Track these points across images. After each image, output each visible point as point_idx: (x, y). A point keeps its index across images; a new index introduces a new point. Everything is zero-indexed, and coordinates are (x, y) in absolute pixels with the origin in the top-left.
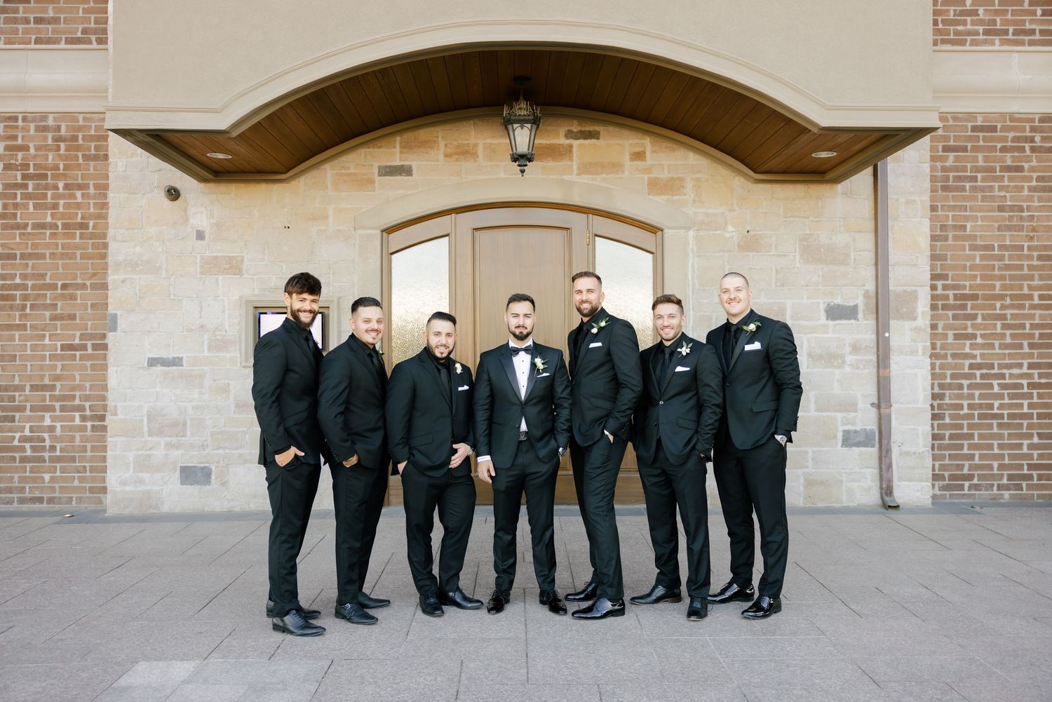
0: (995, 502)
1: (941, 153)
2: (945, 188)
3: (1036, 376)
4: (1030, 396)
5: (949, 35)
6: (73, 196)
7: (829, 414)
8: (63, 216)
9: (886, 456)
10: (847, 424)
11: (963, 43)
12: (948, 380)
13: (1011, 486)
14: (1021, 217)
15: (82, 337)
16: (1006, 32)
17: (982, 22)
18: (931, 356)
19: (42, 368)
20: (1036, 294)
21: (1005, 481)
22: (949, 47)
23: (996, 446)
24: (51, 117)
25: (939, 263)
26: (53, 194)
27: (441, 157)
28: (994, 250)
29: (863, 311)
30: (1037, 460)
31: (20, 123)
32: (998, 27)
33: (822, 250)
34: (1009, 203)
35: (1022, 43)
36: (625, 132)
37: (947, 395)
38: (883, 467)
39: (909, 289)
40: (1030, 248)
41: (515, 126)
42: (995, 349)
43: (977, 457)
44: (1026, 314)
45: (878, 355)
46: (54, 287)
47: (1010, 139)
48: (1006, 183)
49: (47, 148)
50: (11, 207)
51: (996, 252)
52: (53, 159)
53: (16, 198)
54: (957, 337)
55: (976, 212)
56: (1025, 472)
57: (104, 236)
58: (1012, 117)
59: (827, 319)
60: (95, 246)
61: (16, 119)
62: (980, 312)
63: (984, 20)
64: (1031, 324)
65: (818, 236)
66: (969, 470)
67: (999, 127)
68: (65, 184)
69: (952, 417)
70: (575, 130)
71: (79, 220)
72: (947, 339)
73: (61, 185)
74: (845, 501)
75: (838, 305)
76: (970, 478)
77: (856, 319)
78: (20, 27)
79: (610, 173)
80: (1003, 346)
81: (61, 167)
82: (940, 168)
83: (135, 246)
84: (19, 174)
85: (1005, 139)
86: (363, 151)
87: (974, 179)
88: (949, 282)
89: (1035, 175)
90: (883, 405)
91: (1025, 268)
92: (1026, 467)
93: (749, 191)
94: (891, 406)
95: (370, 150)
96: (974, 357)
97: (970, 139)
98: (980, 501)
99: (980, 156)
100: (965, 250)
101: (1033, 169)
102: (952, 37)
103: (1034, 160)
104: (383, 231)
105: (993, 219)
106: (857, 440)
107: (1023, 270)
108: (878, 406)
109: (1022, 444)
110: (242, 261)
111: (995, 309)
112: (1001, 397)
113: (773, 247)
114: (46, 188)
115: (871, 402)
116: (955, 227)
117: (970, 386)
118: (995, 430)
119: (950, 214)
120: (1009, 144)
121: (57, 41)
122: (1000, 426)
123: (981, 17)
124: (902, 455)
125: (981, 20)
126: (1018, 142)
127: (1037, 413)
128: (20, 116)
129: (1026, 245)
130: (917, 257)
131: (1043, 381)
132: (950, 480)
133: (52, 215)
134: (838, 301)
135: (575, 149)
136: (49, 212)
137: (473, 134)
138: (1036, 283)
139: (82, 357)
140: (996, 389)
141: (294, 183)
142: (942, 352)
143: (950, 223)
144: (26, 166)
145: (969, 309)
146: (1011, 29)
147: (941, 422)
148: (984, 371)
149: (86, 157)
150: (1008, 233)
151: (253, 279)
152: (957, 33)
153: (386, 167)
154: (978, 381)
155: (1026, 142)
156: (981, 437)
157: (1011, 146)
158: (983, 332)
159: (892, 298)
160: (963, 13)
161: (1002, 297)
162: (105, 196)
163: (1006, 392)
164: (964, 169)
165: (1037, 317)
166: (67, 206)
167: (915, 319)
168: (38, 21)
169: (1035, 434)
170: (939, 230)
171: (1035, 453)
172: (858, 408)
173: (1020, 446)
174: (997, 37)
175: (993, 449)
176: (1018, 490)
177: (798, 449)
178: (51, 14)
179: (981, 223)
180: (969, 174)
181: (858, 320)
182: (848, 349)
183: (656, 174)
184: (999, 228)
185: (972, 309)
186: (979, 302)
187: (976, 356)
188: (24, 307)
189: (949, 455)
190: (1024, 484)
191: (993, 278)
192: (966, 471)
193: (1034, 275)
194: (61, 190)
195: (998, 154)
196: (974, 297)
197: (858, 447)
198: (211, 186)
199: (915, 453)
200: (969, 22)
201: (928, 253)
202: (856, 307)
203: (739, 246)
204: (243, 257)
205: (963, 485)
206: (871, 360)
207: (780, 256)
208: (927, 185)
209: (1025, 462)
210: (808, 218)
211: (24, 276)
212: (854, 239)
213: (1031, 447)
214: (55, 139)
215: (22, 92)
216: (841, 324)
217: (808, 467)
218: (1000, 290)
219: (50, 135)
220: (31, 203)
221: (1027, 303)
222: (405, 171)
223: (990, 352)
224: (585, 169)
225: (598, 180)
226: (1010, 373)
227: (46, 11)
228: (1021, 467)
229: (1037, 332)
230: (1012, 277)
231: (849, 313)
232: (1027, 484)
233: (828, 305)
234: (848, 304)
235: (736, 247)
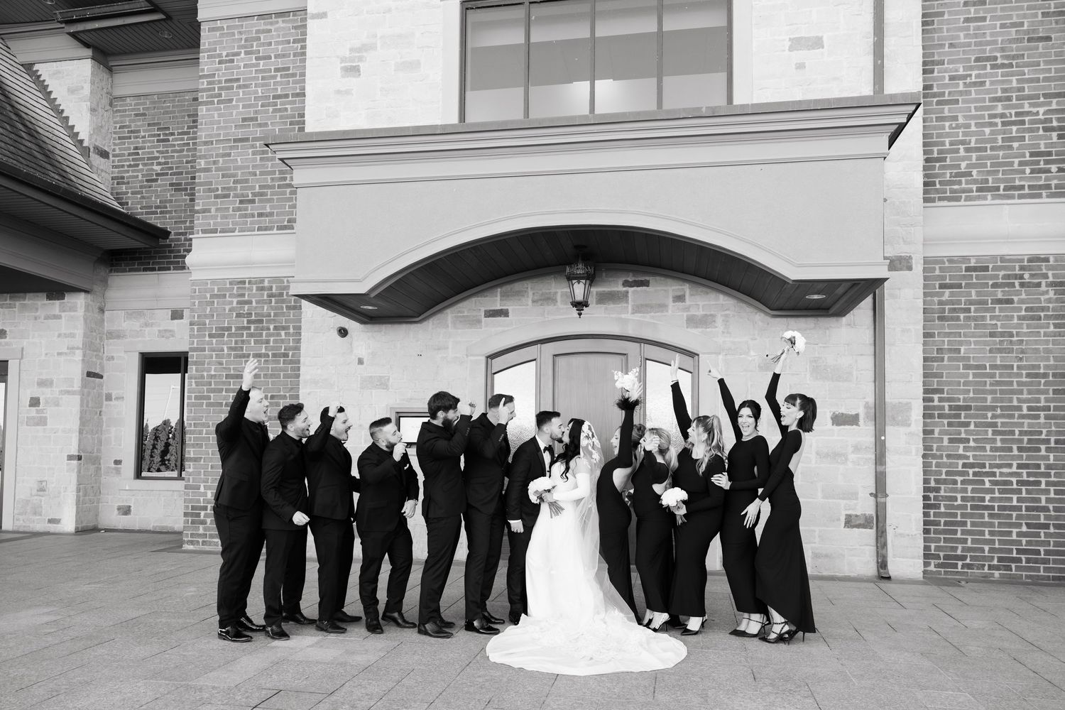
0: (986, 580)
1: (938, 290)
2: (941, 319)
3: (1025, 475)
4: (1020, 492)
5: (946, 193)
6: (279, 335)
7: (834, 501)
8: (273, 348)
9: (881, 537)
10: (849, 509)
11: (958, 199)
12: (944, 476)
13: (1001, 567)
14: (1011, 341)
16: (998, 189)
17: (975, 182)
18: (924, 456)
20: (1025, 406)
21: (995, 562)
22: (945, 203)
23: (987, 533)
24: (266, 280)
25: (936, 380)
26: (267, 333)
27: (530, 302)
28: (986, 369)
29: (864, 419)
30: (1025, 546)
31: (247, 285)
32: (990, 185)
33: (829, 370)
34: (999, 330)
35: (1012, 197)
36: (670, 281)
37: (943, 488)
38: (879, 545)
39: (904, 401)
40: (1019, 367)
41: (574, 281)
42: (986, 451)
43: (969, 541)
44: (1015, 423)
45: (876, 454)
47: (1000, 277)
48: (997, 314)
49: (263, 302)
50: (240, 343)
51: (988, 371)
52: (267, 310)
53: (243, 337)
54: (951, 441)
55: (969, 337)
56: (1014, 555)
57: (299, 362)
58: (1003, 259)
59: (833, 425)
60: (292, 369)
61: (244, 282)
62: (973, 420)
63: (978, 179)
64: (1019, 431)
65: (826, 359)
66: (962, 552)
67: (991, 267)
68: (275, 326)
69: (946, 507)
70: (631, 280)
71: (283, 351)
72: (943, 443)
73: (272, 327)
74: (846, 571)
75: (842, 414)
76: (963, 558)
77: (857, 424)
78: (249, 220)
79: (658, 312)
80: (993, 449)
81: (272, 314)
82: (936, 302)
83: (318, 369)
84: (245, 320)
85: (997, 277)
86: (473, 299)
87: (969, 310)
88: (945, 395)
89: (1024, 306)
90: (879, 495)
91: (1015, 383)
92: (1015, 552)
93: (768, 324)
94: (886, 496)
95: (479, 298)
96: (968, 457)
97: (964, 277)
98: (971, 578)
99: (973, 292)
100: (959, 369)
101: (1022, 301)
102: (948, 194)
103: (1024, 294)
104: (487, 357)
105: (985, 343)
106: (858, 522)
107: (1012, 385)
108: (876, 496)
109: (1011, 532)
110: (388, 379)
111: (987, 418)
112: (991, 491)
113: (788, 367)
114: (262, 329)
115: (870, 493)
116: (950, 350)
117: (963, 482)
118: (987, 519)
119: (946, 339)
120: (1001, 281)
121: (271, 228)
122: (991, 516)
123: (975, 177)
124: (896, 536)
125: (974, 179)
126: (1009, 279)
127: (1026, 506)
128: (247, 280)
129: (1015, 364)
130: (911, 375)
131: (1031, 479)
132: (944, 559)
133: (266, 348)
134: (843, 410)
135: (630, 294)
136: (264, 346)
137: (553, 285)
138: (1025, 396)
140: (987, 485)
141: (425, 323)
142: (938, 453)
143: (946, 347)
144: (250, 315)
145: (962, 417)
146: (1002, 187)
147: (937, 511)
148: (977, 470)
149: (289, 308)
150: (998, 355)
151: (396, 392)
152: (952, 191)
153: (490, 310)
154: (971, 477)
155: (1016, 279)
156: (973, 524)
157: (1002, 283)
158: (975, 437)
159: (888, 409)
160: (958, 175)
161: (993, 408)
162: (300, 334)
163: (996, 487)
164: (959, 302)
165: (1026, 425)
166: (275, 341)
167: (909, 425)
168: (260, 215)
169: (1024, 524)
170: (935, 352)
171: (1024, 540)
172: (859, 496)
173: (1010, 533)
174: (990, 193)
175: (984, 535)
176: (1008, 570)
177: (807, 528)
178: (268, 210)
179: (973, 346)
180: (963, 306)
181: (859, 426)
182: (850, 449)
183: (693, 312)
184: (991, 351)
185: (965, 418)
186: (972, 412)
187: (969, 456)
189: (944, 538)
190: (1013, 566)
191: (984, 392)
192: (959, 552)
193: (1023, 389)
194: (272, 331)
195: (990, 289)
196: (968, 408)
197: (858, 528)
198: (369, 326)
199: (908, 535)
200: (963, 181)
201: (921, 372)
202: (857, 415)
203: (759, 366)
204: (389, 377)
205: (957, 564)
206: (870, 458)
207: (793, 374)
208: (921, 316)
209: (1014, 547)
210: (818, 344)
212: (856, 361)
213: (1020, 534)
214: (269, 296)
215: (248, 264)
216: (844, 429)
217: (815, 543)
218: (991, 403)
219: (266, 293)
220: (252, 340)
221: (1016, 413)
222: (504, 313)
223: (982, 453)
224: (638, 309)
225: (647, 318)
226: (1000, 472)
227: (265, 208)
228: (1011, 551)
229: (1026, 438)
230: (1002, 392)
231: (852, 420)
232: (1016, 566)
233: (834, 413)
234: (850, 413)
235: (757, 368)
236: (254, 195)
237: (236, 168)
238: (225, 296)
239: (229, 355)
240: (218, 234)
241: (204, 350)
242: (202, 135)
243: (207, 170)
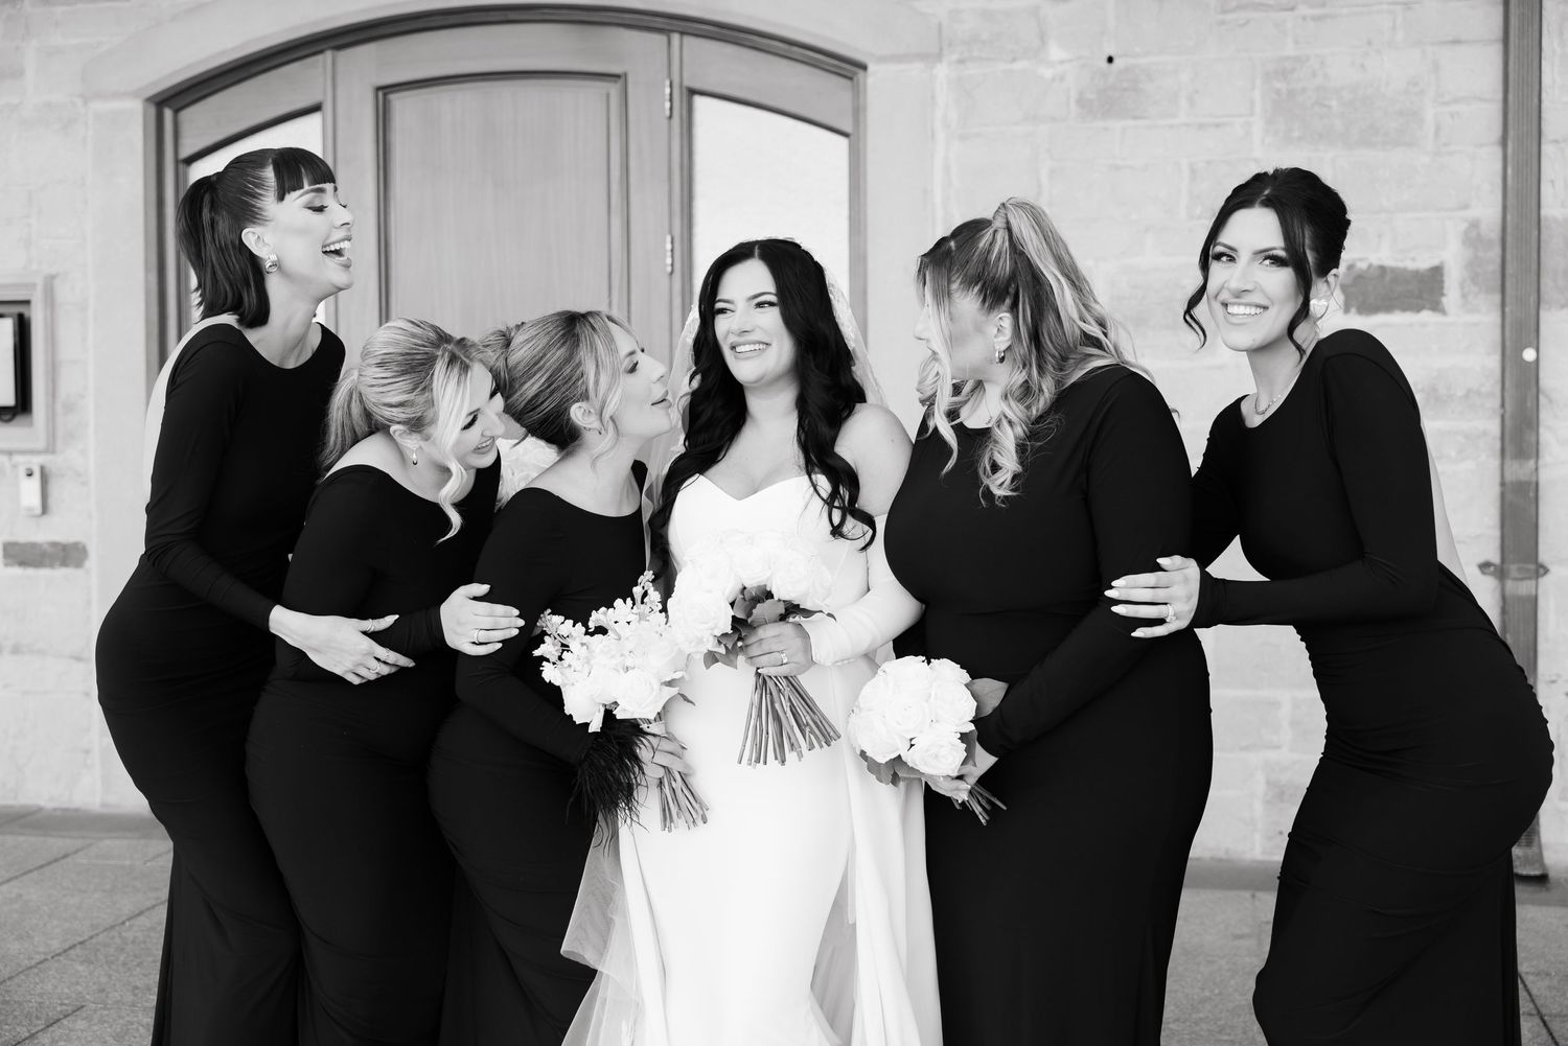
29: (1462, 286)
33: (1334, 103)
45: (1503, 417)
59: (1347, 310)
65: (1322, 63)
75: (1383, 269)
77: (1436, 307)
90: (1513, 569)
94: (1541, 570)
104: (158, 100)
108: (1500, 574)
113: (1183, 103)
115: (1482, 560)
134: (1382, 255)
159: (1552, 243)
177: (1250, 693)
181: (1443, 312)
202: (1437, 273)
203: (1081, 102)
206: (1485, 433)
207: (1201, 126)
210: (1292, 9)
212: (1436, 66)
216: (1388, 325)
217: (1278, 747)
231: (1419, 291)
233: (1350, 268)
234: (1411, 265)
235: (1073, 106)
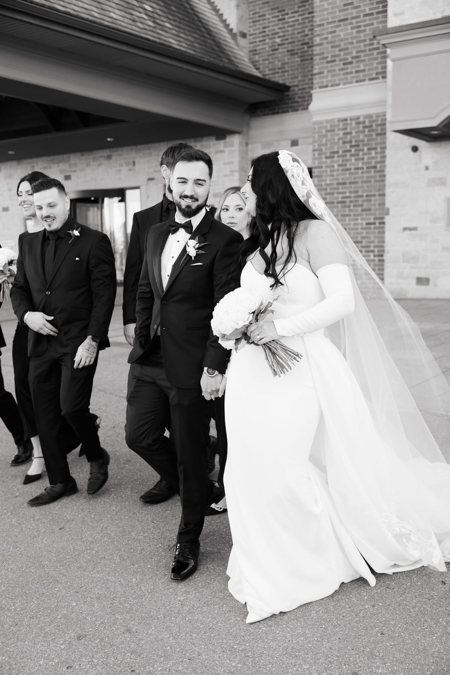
6: (370, 154)
8: (367, 163)
15: (375, 219)
19: (357, 233)
24: (361, 117)
26: (362, 153)
31: (349, 122)
46: (362, 196)
49: (360, 132)
50: (345, 161)
52: (362, 137)
53: (347, 157)
57: (384, 171)
60: (380, 176)
61: (346, 120)
68: (368, 148)
71: (373, 164)
73: (366, 149)
78: (349, 76)
81: (366, 140)
83: (398, 176)
84: (348, 145)
110: (446, 179)
114: (360, 150)
121: (364, 80)
128: (349, 119)
133: (362, 163)
139: (375, 228)
144: (351, 142)
149: (377, 135)
162: (385, 152)
166: (368, 158)
168: (357, 72)
178: (362, 68)
188: (350, 206)
194: (366, 151)
198: (432, 144)
211: (350, 192)
214: (363, 128)
215: (349, 107)
219: (361, 125)
220: (353, 158)
227: (359, 66)
236: (353, 58)
237: (341, 40)
238: (334, 130)
239: (338, 170)
240: (329, 88)
241: (321, 167)
242: (317, 20)
243: (321, 44)
